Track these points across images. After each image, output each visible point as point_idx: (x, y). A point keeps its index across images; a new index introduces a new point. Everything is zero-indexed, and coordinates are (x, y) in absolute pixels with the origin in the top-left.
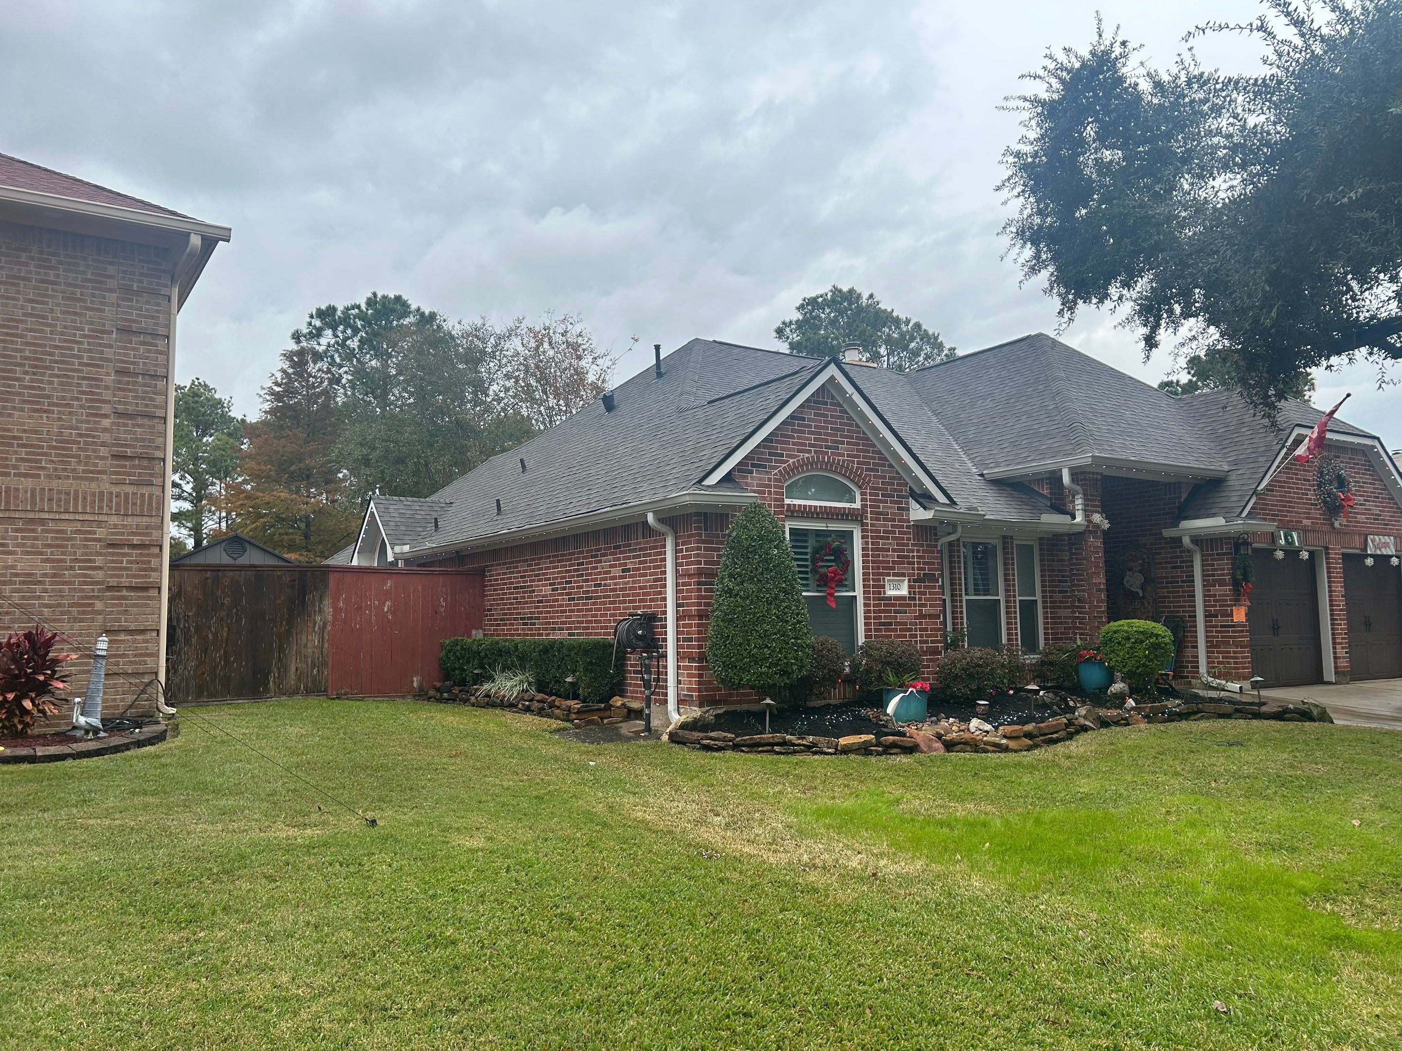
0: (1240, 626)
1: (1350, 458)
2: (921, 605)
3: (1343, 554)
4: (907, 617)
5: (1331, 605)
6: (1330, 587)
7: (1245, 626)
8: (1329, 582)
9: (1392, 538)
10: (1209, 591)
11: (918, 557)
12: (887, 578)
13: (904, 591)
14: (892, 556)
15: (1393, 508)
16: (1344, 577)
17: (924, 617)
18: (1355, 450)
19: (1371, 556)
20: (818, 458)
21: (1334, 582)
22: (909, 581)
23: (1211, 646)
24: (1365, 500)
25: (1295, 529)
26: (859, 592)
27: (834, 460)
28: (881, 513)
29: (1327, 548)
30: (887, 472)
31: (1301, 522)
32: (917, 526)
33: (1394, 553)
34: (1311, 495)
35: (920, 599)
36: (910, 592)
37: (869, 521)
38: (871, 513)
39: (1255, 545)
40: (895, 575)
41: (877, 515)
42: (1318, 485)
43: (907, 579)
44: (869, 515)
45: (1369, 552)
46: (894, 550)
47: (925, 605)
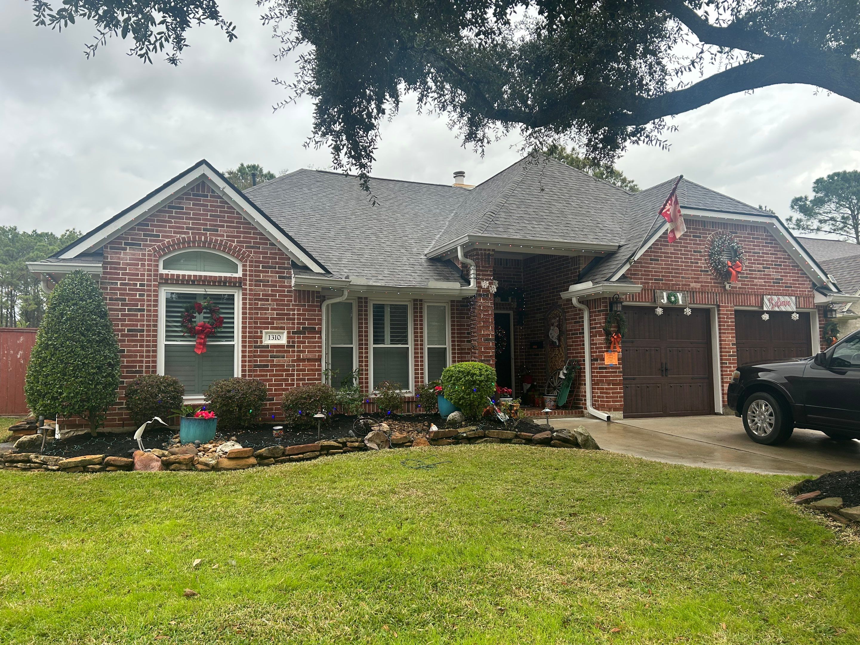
0: (612, 368)
1: (748, 234)
2: (299, 352)
3: (736, 311)
4: (286, 361)
5: (721, 352)
6: (720, 337)
7: (619, 368)
8: (720, 333)
9: (793, 298)
10: (593, 340)
11: (298, 314)
12: (264, 331)
13: (283, 340)
14: (271, 314)
15: (798, 273)
16: (736, 330)
17: (303, 360)
18: (755, 227)
19: (767, 312)
20: (194, 238)
21: (724, 333)
22: (288, 333)
23: (594, 383)
24: (764, 267)
25: (679, 291)
26: (237, 342)
27: (211, 240)
28: (261, 281)
29: (719, 306)
30: (268, 249)
31: (689, 285)
32: (299, 291)
33: (795, 309)
34: (702, 264)
35: (299, 347)
36: (288, 342)
37: (248, 287)
38: (250, 280)
39: (625, 303)
40: (272, 328)
41: (258, 283)
42: (709, 256)
43: (286, 331)
44: (248, 282)
45: (765, 309)
46: (273, 309)
47: (304, 352)
